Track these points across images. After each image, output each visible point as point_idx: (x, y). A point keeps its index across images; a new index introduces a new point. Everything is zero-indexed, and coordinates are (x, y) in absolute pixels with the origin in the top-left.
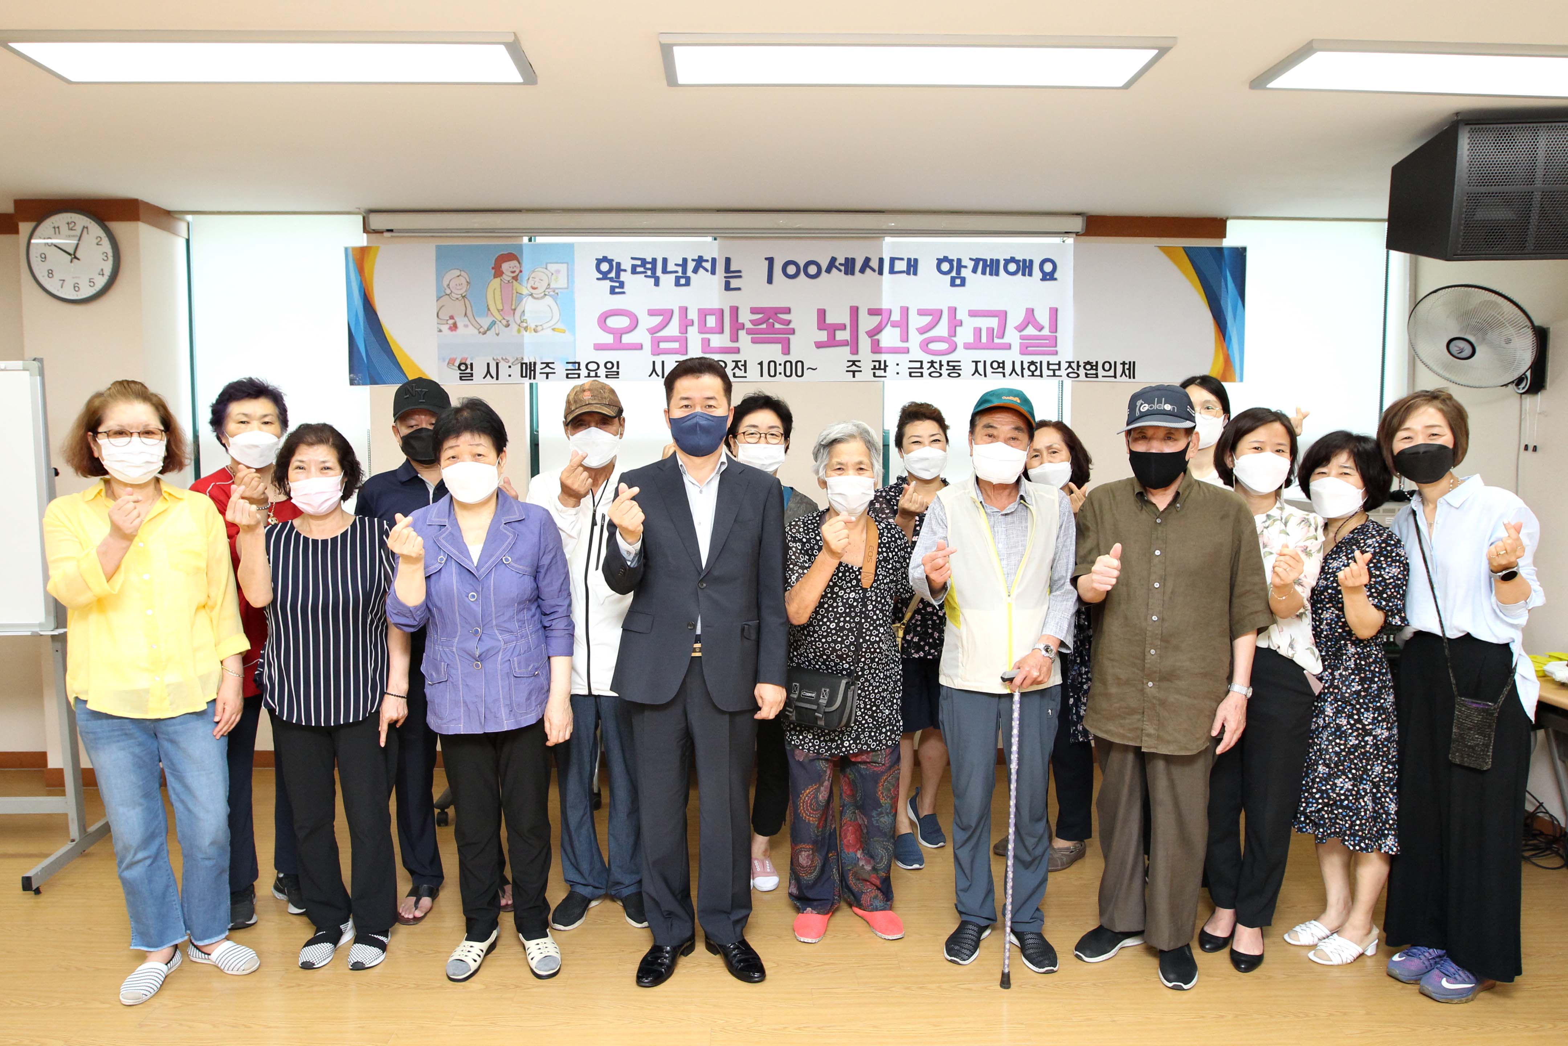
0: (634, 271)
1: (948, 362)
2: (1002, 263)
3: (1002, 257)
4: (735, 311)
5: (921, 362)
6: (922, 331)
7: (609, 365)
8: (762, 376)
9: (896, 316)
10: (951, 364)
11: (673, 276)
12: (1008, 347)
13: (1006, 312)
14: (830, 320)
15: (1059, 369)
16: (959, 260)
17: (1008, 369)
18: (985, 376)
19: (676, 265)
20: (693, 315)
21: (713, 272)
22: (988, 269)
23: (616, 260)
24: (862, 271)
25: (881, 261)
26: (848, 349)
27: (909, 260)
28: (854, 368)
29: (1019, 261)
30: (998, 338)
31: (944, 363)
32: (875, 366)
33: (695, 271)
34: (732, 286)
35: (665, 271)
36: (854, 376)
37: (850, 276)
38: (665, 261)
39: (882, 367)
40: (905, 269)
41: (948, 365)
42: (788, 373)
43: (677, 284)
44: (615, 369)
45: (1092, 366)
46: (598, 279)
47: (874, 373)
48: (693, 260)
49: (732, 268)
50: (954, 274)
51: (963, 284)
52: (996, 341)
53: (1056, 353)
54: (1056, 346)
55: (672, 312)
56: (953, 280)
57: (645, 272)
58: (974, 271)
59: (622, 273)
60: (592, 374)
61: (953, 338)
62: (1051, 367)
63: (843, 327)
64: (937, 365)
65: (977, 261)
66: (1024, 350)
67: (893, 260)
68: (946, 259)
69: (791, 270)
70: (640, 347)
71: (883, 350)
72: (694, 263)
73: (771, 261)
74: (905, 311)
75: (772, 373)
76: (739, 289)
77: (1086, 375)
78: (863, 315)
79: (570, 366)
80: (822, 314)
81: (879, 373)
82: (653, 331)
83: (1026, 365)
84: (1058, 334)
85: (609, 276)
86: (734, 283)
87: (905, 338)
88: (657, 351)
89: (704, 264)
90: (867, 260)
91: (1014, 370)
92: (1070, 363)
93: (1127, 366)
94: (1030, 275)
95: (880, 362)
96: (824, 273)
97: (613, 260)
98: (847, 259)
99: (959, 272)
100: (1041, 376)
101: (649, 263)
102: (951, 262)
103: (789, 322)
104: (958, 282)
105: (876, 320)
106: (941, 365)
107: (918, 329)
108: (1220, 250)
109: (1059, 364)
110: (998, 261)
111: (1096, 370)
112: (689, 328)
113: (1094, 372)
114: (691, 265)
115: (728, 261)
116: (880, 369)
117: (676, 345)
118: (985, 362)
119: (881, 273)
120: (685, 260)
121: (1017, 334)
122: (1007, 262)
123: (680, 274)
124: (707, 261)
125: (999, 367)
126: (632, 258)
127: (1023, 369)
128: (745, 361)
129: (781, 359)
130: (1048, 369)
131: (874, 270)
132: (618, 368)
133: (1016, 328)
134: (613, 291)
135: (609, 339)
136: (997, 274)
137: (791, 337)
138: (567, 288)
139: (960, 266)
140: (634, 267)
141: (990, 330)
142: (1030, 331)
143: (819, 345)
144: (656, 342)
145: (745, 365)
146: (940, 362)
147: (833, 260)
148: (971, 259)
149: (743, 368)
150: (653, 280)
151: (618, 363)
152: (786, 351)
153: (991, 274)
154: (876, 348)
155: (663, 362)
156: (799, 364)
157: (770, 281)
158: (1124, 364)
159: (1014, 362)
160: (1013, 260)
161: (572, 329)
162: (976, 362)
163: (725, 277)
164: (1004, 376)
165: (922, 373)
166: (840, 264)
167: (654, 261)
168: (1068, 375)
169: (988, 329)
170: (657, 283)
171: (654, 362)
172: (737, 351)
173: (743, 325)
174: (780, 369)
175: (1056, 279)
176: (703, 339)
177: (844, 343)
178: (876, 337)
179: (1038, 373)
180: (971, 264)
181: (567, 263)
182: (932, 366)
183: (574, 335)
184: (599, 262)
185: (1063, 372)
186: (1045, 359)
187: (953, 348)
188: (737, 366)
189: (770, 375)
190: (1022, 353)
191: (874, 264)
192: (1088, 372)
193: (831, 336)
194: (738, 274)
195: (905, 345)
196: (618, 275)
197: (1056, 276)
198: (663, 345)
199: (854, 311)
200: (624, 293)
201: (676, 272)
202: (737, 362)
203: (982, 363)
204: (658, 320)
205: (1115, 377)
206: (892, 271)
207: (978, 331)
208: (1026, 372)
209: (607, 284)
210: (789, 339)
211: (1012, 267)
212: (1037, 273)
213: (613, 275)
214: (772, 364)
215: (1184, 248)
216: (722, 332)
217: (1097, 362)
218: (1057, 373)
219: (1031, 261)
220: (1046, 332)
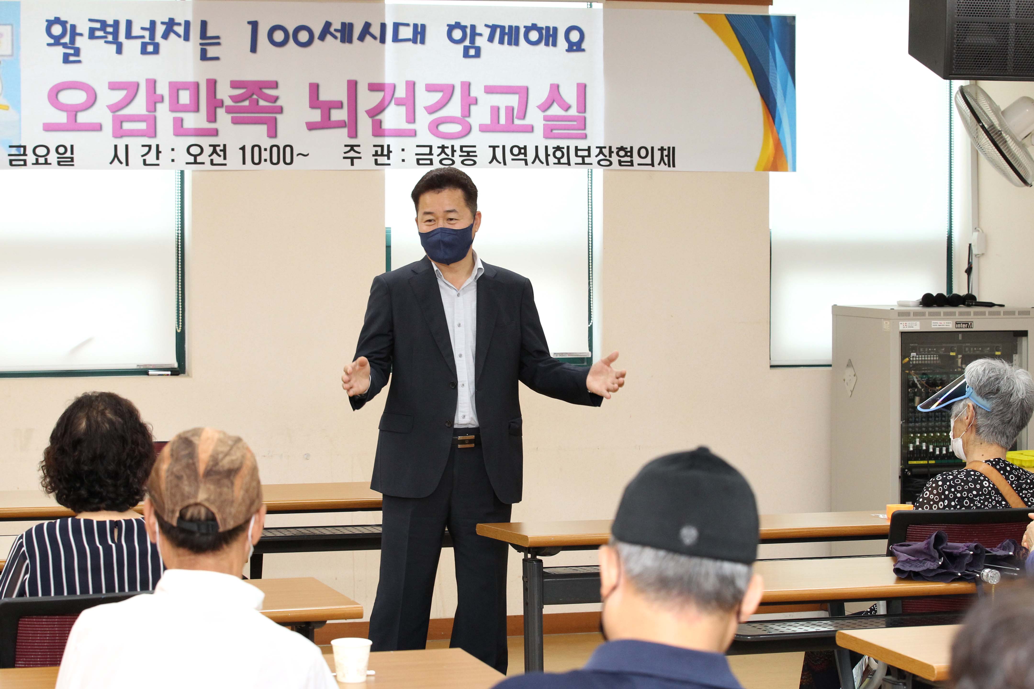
0: (92, 36)
1: (462, 147)
2: (522, 31)
3: (522, 23)
4: (212, 84)
5: (431, 147)
6: (431, 110)
7: (61, 150)
8: (244, 163)
9: (401, 93)
10: (464, 149)
11: (138, 42)
12: (530, 129)
13: (527, 89)
14: (324, 96)
15: (589, 156)
16: (473, 27)
17: (531, 155)
18: (505, 164)
19: (143, 29)
20: (163, 89)
21: (187, 38)
22: (506, 38)
23: (71, 22)
24: (361, 38)
25: (383, 26)
26: (345, 131)
27: (415, 26)
28: (352, 154)
29: (542, 28)
30: (518, 118)
31: (457, 148)
32: (376, 152)
33: (165, 36)
34: (209, 55)
35: (129, 36)
36: (352, 164)
37: (347, 45)
38: (129, 24)
39: (385, 152)
40: (410, 36)
41: (462, 151)
42: (275, 160)
43: (144, 51)
44: (68, 154)
45: (626, 152)
46: (49, 45)
47: (376, 160)
48: (163, 23)
49: (210, 33)
50: (467, 43)
51: (478, 54)
52: (517, 122)
53: (585, 137)
54: (585, 128)
55: (137, 85)
56: (466, 49)
57: (106, 37)
58: (491, 39)
59: (78, 38)
60: (42, 160)
61: (467, 119)
62: (580, 153)
63: (339, 105)
64: (448, 151)
65: (493, 28)
66: (549, 133)
67: (396, 26)
68: (458, 25)
69: (279, 36)
70: (98, 127)
71: (386, 133)
72: (164, 27)
73: (254, 25)
74: (411, 86)
75: (256, 160)
76: (217, 59)
77: (620, 162)
78: (362, 90)
79: (14, 151)
80: (314, 89)
81: (381, 160)
82: (115, 108)
83: (551, 151)
84: (588, 115)
85: (63, 41)
86: (212, 51)
87: (411, 118)
88: (119, 133)
89: (176, 28)
90: (367, 26)
91: (537, 156)
92: (601, 148)
93: (665, 153)
94: (554, 44)
95: (382, 147)
96: (316, 41)
97: (66, 22)
98: (343, 24)
99: (472, 41)
100: (569, 164)
101: (110, 26)
102: (463, 28)
103: (276, 99)
104: (472, 52)
105: (377, 97)
106: (453, 151)
107: (426, 108)
108: (767, 18)
109: (589, 150)
110: (517, 28)
111: (631, 156)
112: (159, 106)
113: (628, 159)
114: (160, 29)
115: (204, 24)
116: (382, 155)
117: (142, 126)
118: (504, 147)
119: (383, 40)
120: (153, 23)
121: (541, 115)
122: (528, 29)
123: (147, 40)
124: (179, 24)
125: (520, 153)
126: (91, 20)
127: (547, 155)
128: (225, 146)
129: (266, 143)
130: (577, 155)
131: (374, 38)
132: (72, 153)
133: (539, 107)
134: (66, 59)
135: (61, 117)
136: (517, 44)
137: (279, 116)
138: (12, 55)
139: (474, 34)
140: (92, 31)
141: (510, 110)
142: (555, 110)
143: (311, 126)
144: (118, 122)
145: (224, 150)
146: (453, 146)
147: (328, 25)
148: (487, 26)
149: (222, 153)
150: (114, 47)
151: (72, 147)
152: (273, 133)
153: (510, 43)
154: (378, 130)
155: (127, 146)
156: (288, 150)
157: (254, 49)
158: (662, 149)
159: (537, 148)
160: (534, 27)
161: (17, 105)
162: (494, 148)
163: (201, 44)
164: (526, 164)
165: (431, 160)
166: (336, 30)
167: (116, 24)
168: (599, 162)
169: (507, 108)
170: (119, 51)
171: (116, 147)
172: (215, 133)
173: (222, 102)
174: (265, 155)
175: (583, 50)
176: (175, 119)
177: (340, 125)
178: (378, 117)
179: (564, 160)
180: (487, 32)
181: (12, 25)
182: (443, 151)
183: (19, 112)
184: (50, 24)
185: (593, 159)
186: (572, 144)
187: (467, 131)
188: (215, 151)
189: (254, 163)
190: (546, 136)
191: (375, 30)
192: (622, 159)
193: (326, 116)
194: (216, 41)
195: (411, 126)
196: (73, 41)
197: (584, 46)
198: (127, 126)
199: (353, 86)
200: (79, 62)
201: (143, 37)
202: (214, 146)
203: (501, 148)
204: (120, 95)
205: (652, 165)
206: (396, 39)
207: (495, 111)
208: (552, 159)
209: (60, 51)
210: (275, 119)
211: (534, 36)
212: (562, 43)
213: (66, 40)
214: (256, 149)
215: (727, 16)
216: (197, 110)
217: (632, 148)
218: (587, 160)
219: (555, 29)
220: (573, 112)
